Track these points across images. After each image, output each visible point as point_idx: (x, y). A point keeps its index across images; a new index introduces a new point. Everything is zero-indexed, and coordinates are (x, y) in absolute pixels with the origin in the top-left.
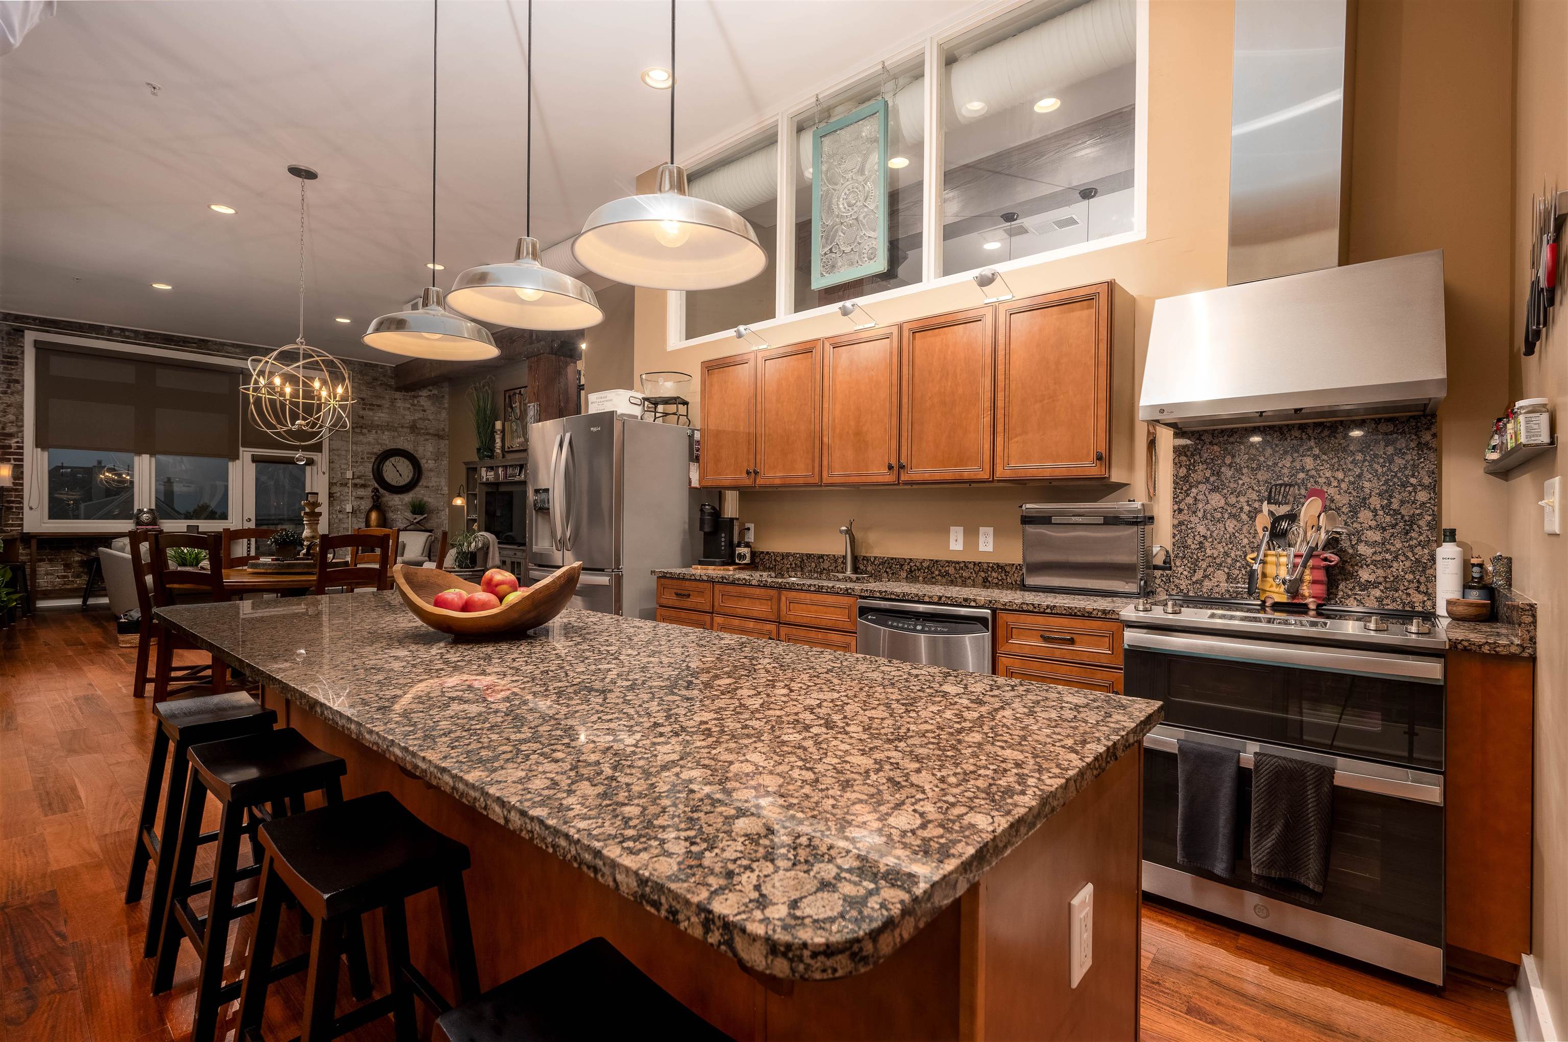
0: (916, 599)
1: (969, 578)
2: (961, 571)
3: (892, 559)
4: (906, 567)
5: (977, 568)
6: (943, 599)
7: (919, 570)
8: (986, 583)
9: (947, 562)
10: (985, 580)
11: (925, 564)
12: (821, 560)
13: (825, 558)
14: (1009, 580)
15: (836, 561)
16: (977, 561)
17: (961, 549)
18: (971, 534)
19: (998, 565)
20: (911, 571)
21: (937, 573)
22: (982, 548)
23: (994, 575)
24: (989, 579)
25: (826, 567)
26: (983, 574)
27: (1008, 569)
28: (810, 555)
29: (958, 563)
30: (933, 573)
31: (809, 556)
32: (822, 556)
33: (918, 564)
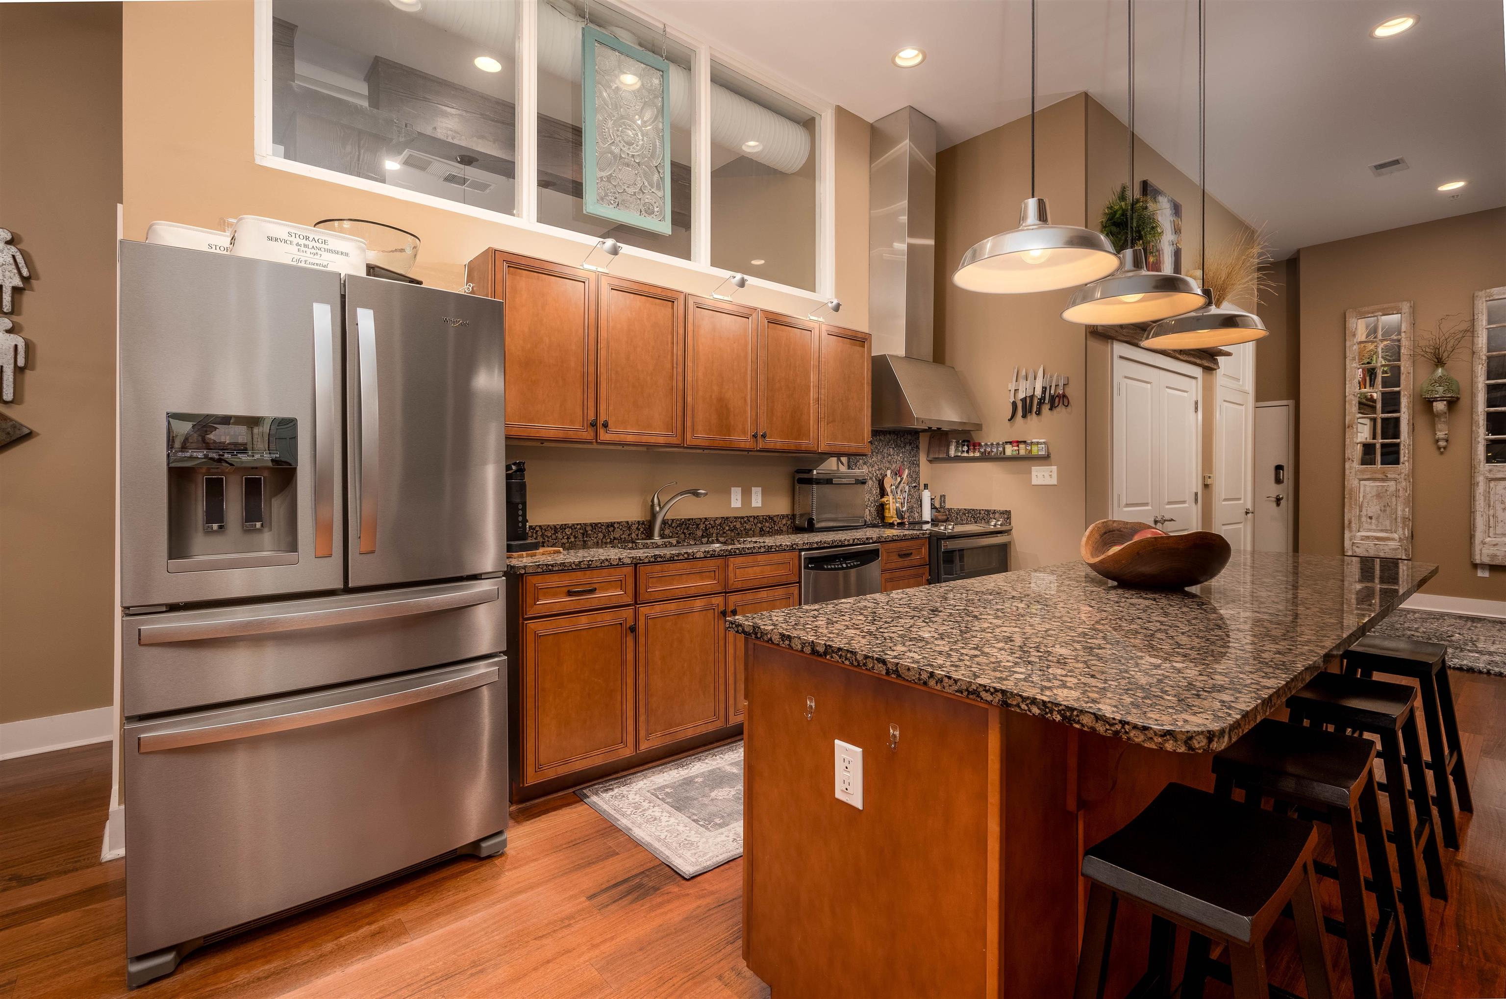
0: (840, 544)
1: (751, 529)
2: (745, 525)
3: (689, 520)
4: (702, 526)
5: (756, 521)
6: (856, 541)
7: (713, 527)
8: (762, 533)
9: (735, 518)
10: (761, 529)
11: (718, 522)
12: (611, 529)
13: (616, 526)
14: (776, 528)
15: (629, 528)
16: (756, 515)
17: (740, 506)
18: (747, 494)
19: (769, 516)
20: (706, 530)
21: (727, 528)
22: (754, 504)
23: (767, 524)
24: (764, 529)
25: (617, 536)
26: (759, 525)
27: (775, 519)
28: (596, 524)
29: (743, 518)
30: (724, 529)
31: (594, 526)
32: (612, 525)
33: (712, 522)
